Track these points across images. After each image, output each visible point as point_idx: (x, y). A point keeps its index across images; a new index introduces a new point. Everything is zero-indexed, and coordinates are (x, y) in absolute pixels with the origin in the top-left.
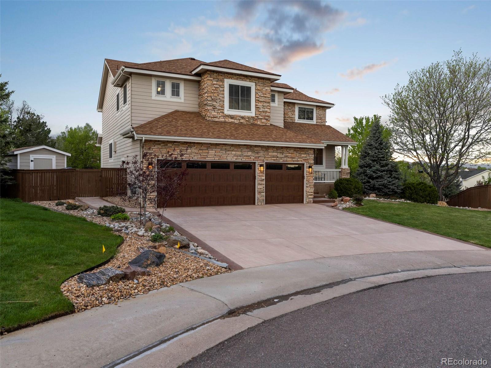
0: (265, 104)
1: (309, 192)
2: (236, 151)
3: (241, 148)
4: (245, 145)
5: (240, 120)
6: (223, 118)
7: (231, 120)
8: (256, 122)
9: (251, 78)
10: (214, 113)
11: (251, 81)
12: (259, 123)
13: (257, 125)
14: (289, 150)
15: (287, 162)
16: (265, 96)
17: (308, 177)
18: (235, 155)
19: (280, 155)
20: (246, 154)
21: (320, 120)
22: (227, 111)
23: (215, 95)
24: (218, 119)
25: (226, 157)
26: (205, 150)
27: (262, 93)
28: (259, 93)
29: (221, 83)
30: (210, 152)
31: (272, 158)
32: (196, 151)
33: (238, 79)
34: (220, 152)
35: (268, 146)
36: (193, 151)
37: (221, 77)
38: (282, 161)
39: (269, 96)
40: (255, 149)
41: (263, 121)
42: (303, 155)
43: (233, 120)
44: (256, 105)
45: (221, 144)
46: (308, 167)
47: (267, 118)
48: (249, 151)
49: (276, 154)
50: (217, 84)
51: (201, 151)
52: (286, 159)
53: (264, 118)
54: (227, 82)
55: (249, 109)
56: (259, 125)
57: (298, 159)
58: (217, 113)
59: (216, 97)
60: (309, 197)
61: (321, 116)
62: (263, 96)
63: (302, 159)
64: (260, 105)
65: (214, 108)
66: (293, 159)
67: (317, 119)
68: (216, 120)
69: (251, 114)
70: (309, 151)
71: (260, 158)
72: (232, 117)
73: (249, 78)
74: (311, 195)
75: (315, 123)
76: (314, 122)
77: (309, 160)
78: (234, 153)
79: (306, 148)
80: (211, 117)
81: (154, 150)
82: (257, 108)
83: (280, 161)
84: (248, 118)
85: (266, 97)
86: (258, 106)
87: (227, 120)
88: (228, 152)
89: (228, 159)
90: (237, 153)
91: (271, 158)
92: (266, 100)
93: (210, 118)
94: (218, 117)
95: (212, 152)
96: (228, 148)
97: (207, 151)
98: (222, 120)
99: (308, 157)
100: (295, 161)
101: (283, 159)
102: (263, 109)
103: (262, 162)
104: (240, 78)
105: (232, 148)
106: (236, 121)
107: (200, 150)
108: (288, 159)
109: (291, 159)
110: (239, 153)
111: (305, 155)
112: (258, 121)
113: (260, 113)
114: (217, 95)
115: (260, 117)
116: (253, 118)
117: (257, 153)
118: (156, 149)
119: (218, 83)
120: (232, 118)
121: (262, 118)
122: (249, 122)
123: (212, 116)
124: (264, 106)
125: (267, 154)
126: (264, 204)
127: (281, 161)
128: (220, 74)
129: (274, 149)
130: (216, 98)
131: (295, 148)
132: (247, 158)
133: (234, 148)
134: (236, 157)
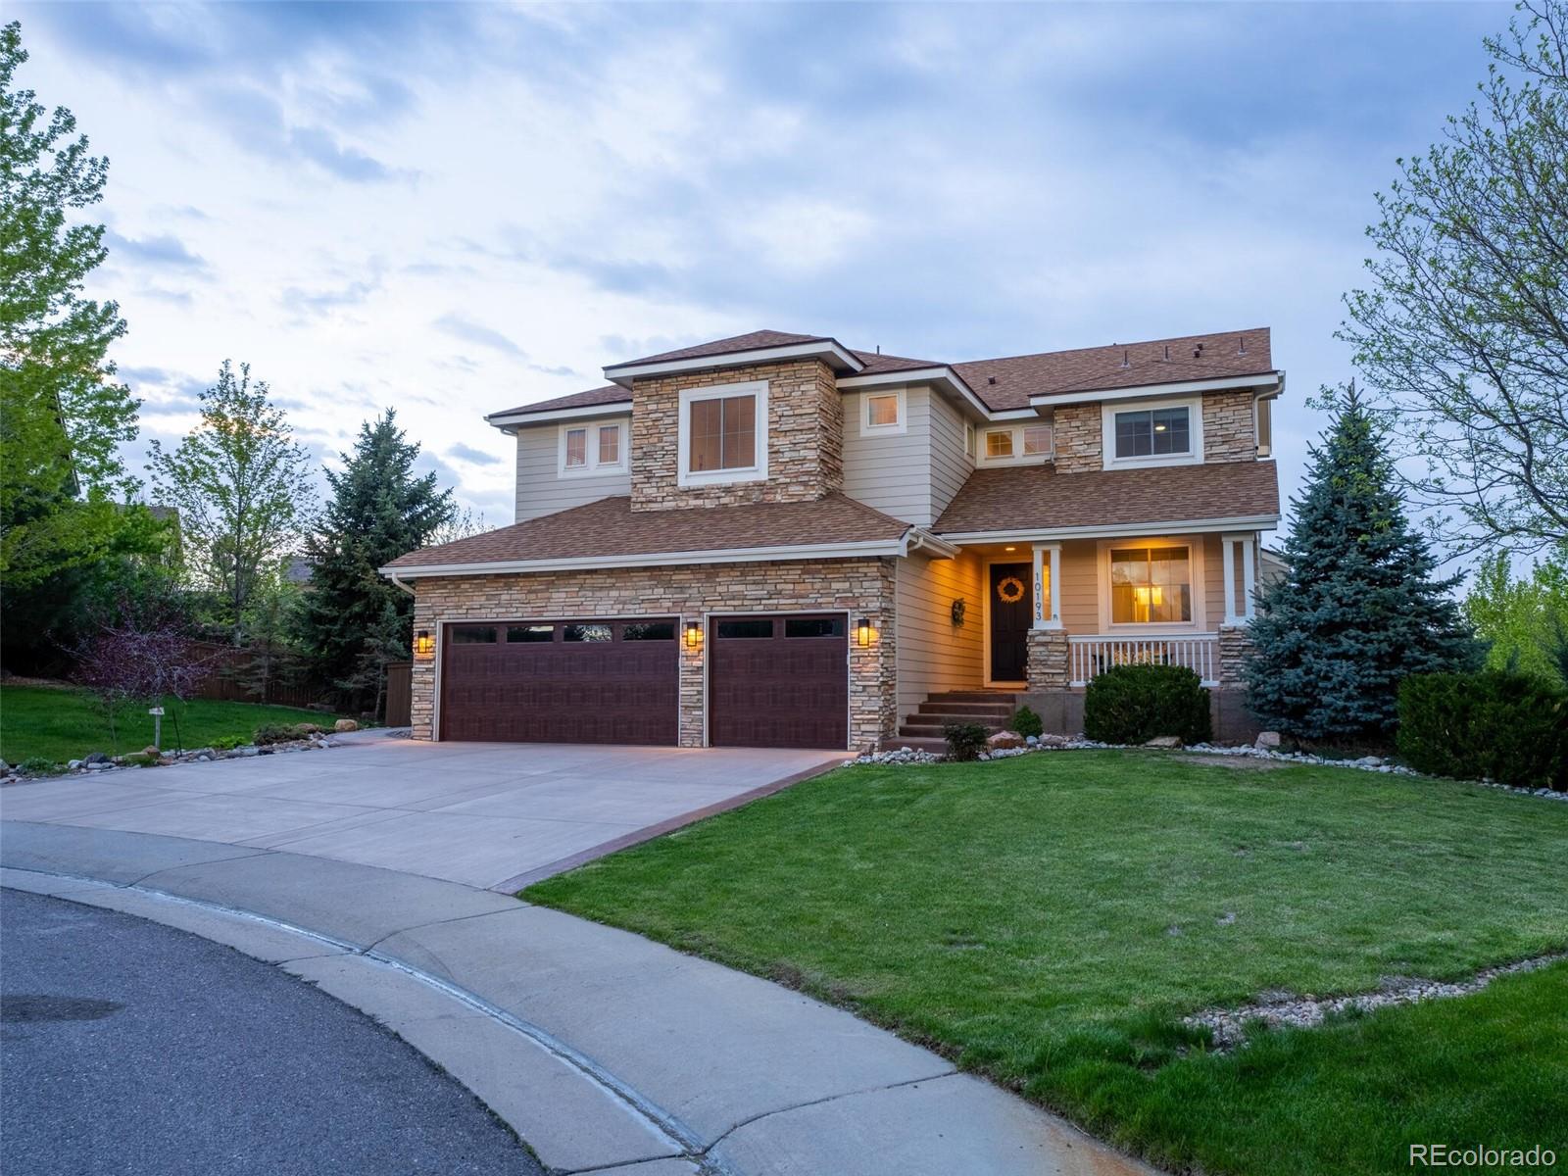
0: (800, 438)
1: (863, 712)
2: (619, 589)
3: (635, 579)
4: (646, 569)
5: (719, 498)
6: (675, 500)
7: (693, 503)
8: (769, 497)
9: (752, 370)
10: (649, 491)
11: (753, 378)
12: (779, 497)
13: (772, 506)
14: (785, 572)
15: (777, 609)
16: (796, 412)
17: (859, 657)
18: (617, 601)
19: (752, 591)
20: (647, 594)
21: (1227, 446)
22: (687, 479)
23: (651, 441)
24: (660, 505)
25: (592, 607)
26: (541, 591)
27: (787, 405)
28: (779, 406)
29: (669, 405)
30: (554, 595)
31: (728, 603)
32: (519, 597)
33: (716, 382)
34: (580, 594)
35: (713, 565)
36: (514, 597)
37: (668, 388)
38: (762, 607)
39: (812, 410)
40: (674, 578)
41: (794, 489)
42: (835, 586)
43: (699, 502)
44: (771, 446)
45: (580, 572)
46: (857, 624)
47: (805, 478)
48: (656, 586)
49: (741, 588)
50: (656, 412)
51: (533, 596)
52: (776, 601)
53: (794, 480)
54: (687, 397)
55: (748, 460)
56: (780, 505)
57: (819, 600)
58: (658, 488)
59: (654, 444)
60: (864, 728)
61: (1227, 429)
62: (791, 413)
63: (832, 600)
64: (782, 442)
65: (648, 478)
66: (801, 601)
67: (1208, 445)
68: (655, 507)
69: (755, 474)
70: (860, 570)
71: (688, 604)
72: (698, 494)
73: (748, 370)
74: (870, 722)
75: (1200, 460)
76: (1197, 454)
77: (861, 600)
78: (614, 593)
79: (849, 560)
80: (642, 503)
81: (433, 600)
82: (774, 452)
83: (755, 608)
84: (747, 488)
85: (801, 415)
86: (775, 449)
87: (682, 504)
88: (598, 594)
89: (598, 613)
90: (623, 593)
91: (723, 603)
92: (803, 424)
93: (639, 506)
94: (660, 499)
95: (559, 596)
96: (599, 580)
97: (547, 595)
98: (669, 505)
99: (857, 591)
100: (808, 606)
101: (763, 602)
102: (794, 454)
103: (696, 614)
104: (722, 378)
105: (608, 581)
106: (709, 504)
107: (530, 592)
108: (782, 601)
109: (794, 601)
110: (627, 593)
111: (848, 584)
112: (776, 493)
113: (782, 468)
114: (656, 440)
115: (782, 480)
116: (760, 485)
117: (682, 589)
118: (438, 599)
119: (660, 406)
120: (697, 497)
121: (788, 480)
122: (749, 500)
123: (643, 499)
124: (795, 444)
125: (712, 589)
126: (702, 744)
127: (758, 610)
128: (666, 381)
129: (732, 573)
130: (653, 449)
131: (808, 561)
132: (652, 605)
133: (613, 580)
134: (621, 606)
